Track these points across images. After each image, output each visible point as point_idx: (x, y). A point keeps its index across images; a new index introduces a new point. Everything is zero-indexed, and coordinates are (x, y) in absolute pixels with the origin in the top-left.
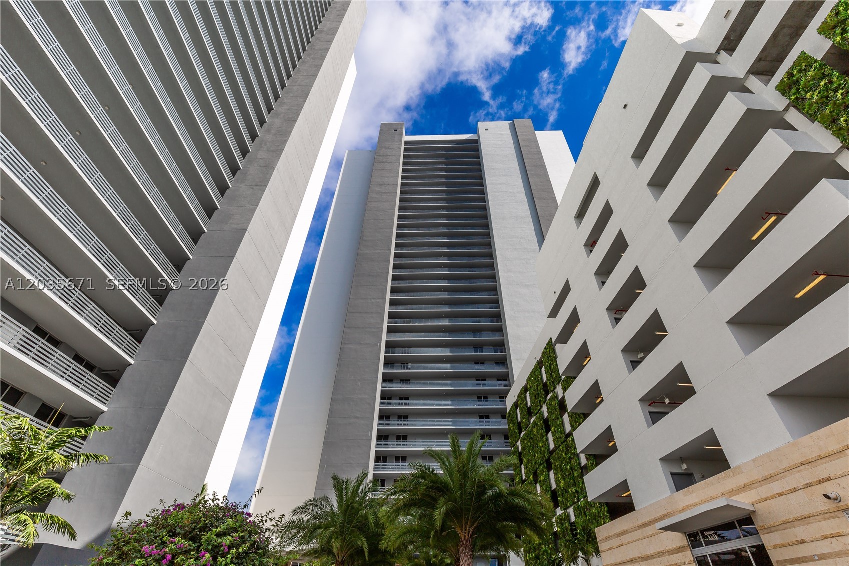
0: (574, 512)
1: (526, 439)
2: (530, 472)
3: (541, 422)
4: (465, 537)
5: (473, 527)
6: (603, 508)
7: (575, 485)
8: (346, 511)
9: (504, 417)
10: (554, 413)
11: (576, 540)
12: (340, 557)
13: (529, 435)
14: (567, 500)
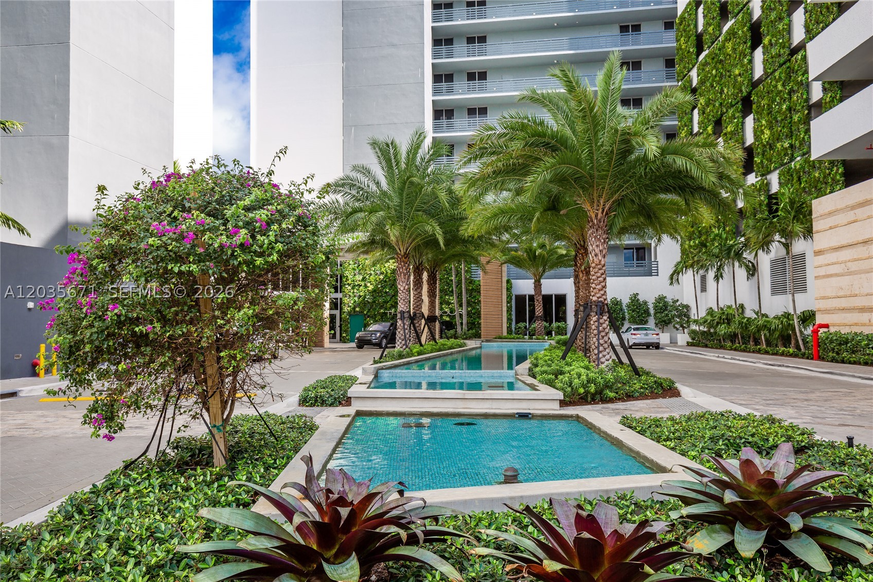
0: (779, 178)
1: (709, 64)
2: (709, 121)
3: (745, 29)
4: (596, 215)
5: (611, 201)
6: (835, 168)
7: (790, 135)
8: (401, 190)
9: (669, 25)
10: (774, 9)
11: (774, 217)
12: (402, 249)
13: (716, 55)
14: (770, 160)
